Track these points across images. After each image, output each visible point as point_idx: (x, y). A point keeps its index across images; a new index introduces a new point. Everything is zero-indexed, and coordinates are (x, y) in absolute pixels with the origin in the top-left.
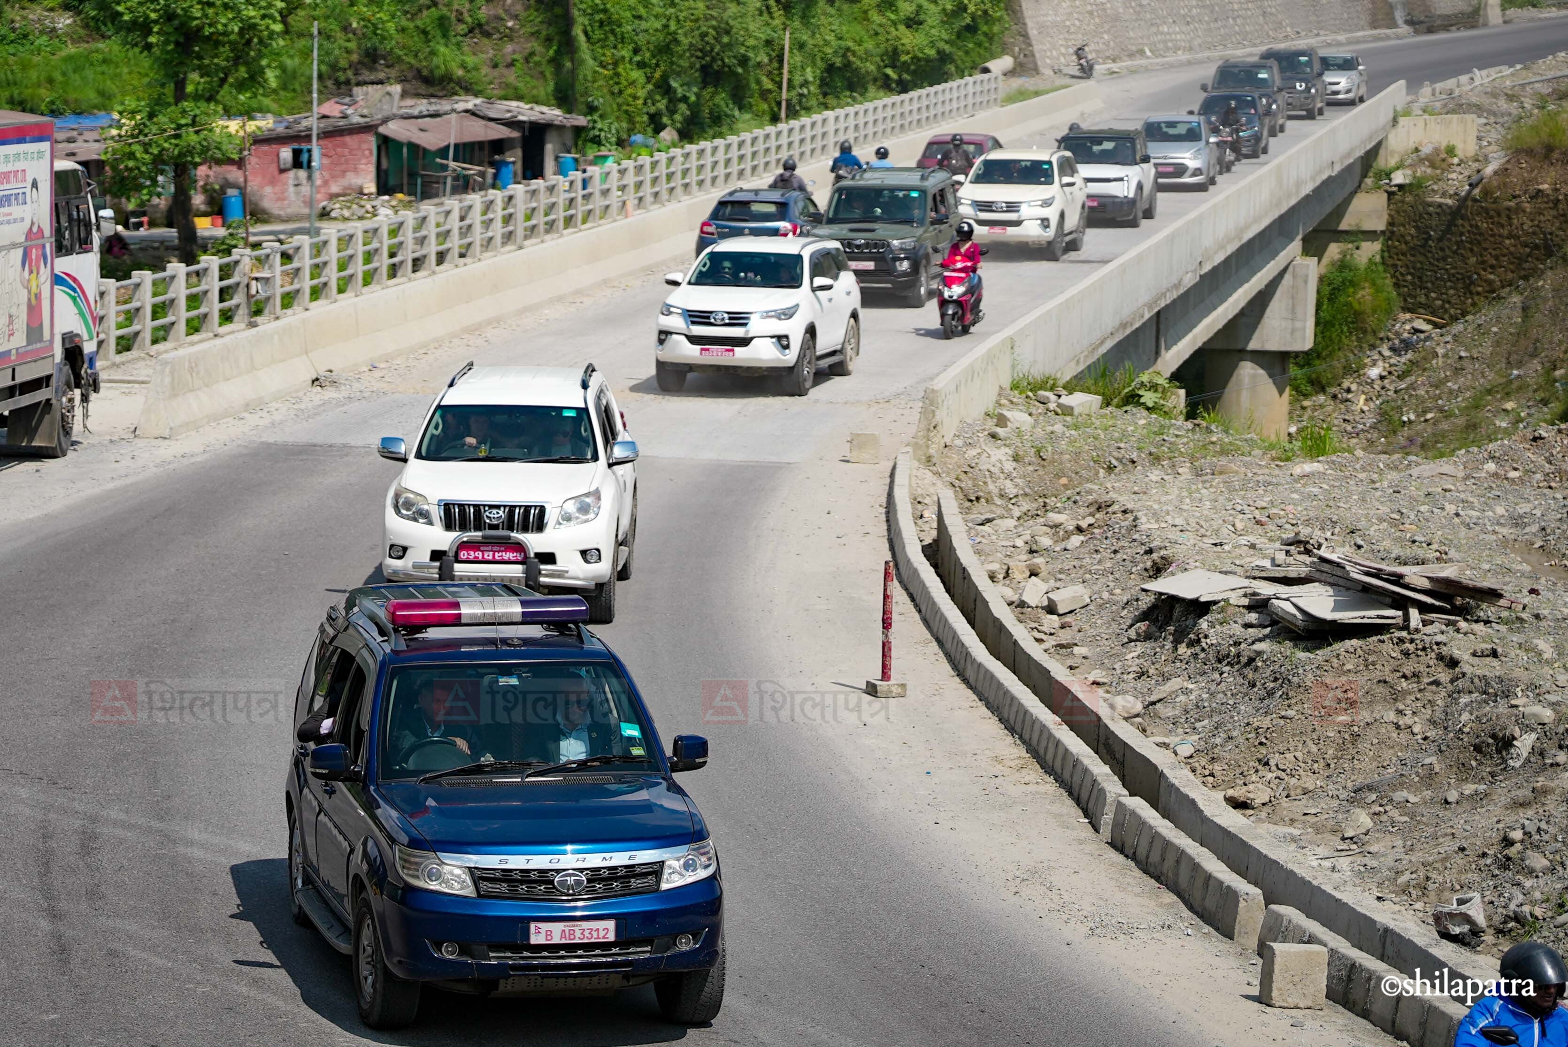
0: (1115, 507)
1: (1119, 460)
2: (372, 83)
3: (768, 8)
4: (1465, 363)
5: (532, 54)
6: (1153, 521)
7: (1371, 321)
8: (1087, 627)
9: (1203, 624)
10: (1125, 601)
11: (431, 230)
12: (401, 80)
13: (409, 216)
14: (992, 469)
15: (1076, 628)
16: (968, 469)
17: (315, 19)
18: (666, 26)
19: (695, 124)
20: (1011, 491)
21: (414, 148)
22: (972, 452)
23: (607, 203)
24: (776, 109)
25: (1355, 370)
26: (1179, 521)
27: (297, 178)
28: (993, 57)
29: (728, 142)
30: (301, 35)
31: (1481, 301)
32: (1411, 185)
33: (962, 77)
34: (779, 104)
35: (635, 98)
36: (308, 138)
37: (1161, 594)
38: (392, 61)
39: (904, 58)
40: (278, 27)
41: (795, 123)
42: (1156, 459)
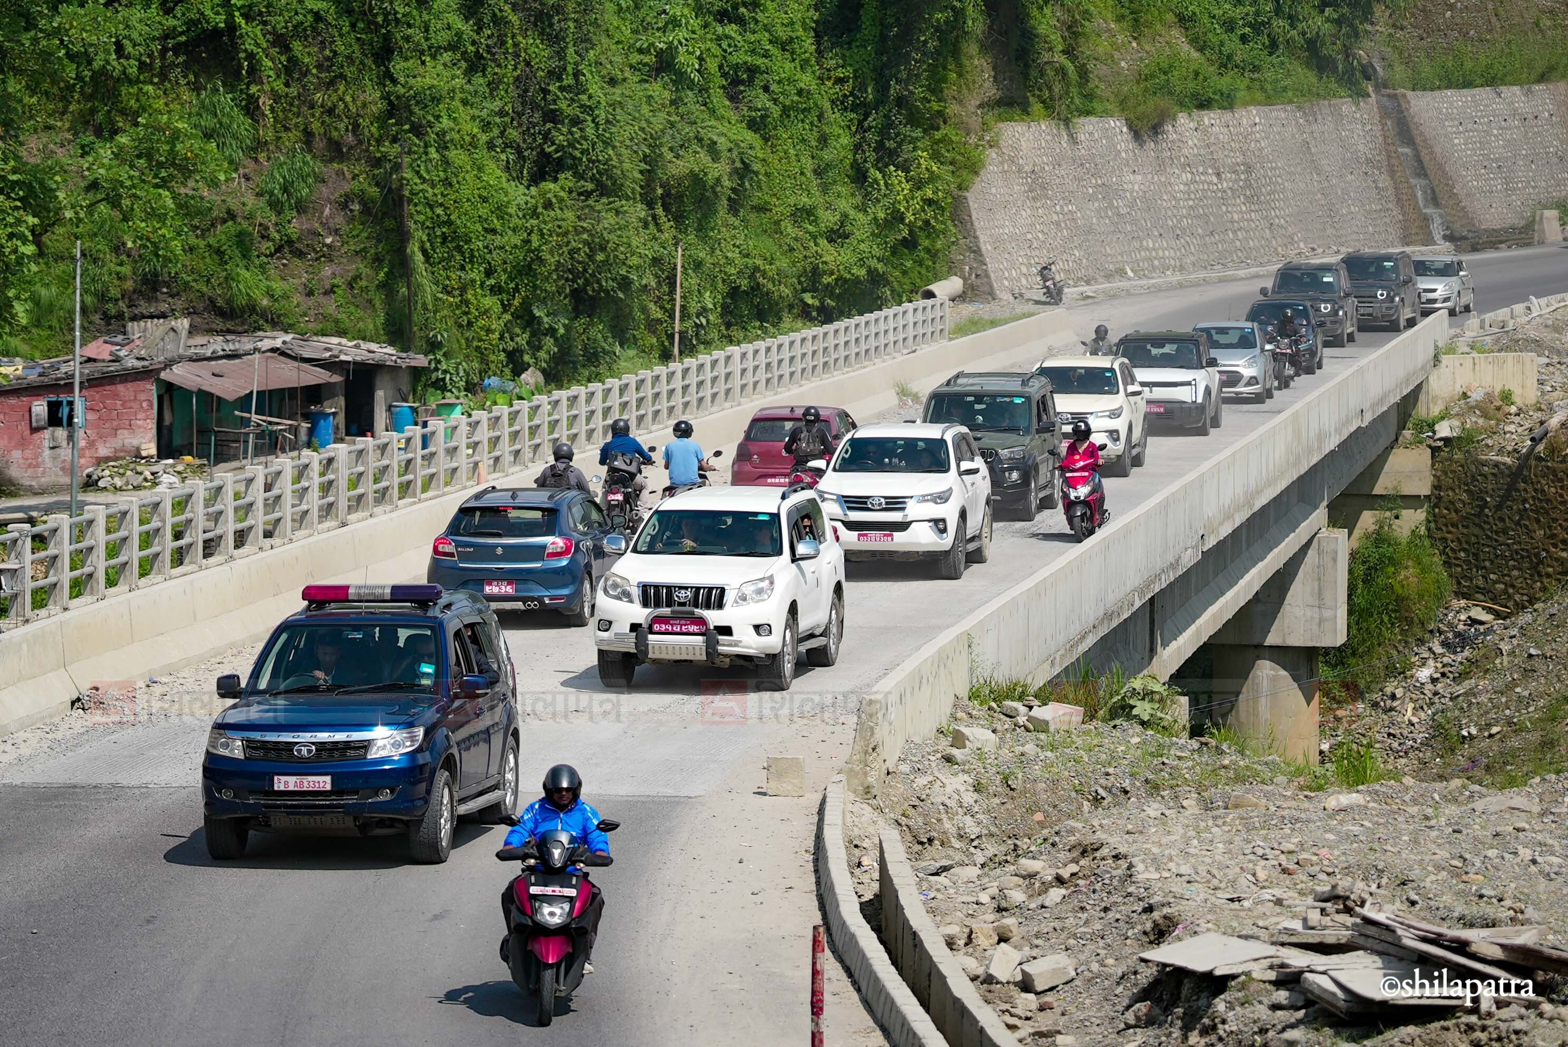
0: (1104, 851)
1: (1109, 790)
2: (152, 317)
3: (654, 217)
4: (1537, 664)
5: (357, 277)
6: (1151, 869)
7: (1418, 610)
8: (1072, 1009)
9: (1220, 1005)
10: (1120, 974)
11: (228, 503)
12: (189, 312)
13: (199, 486)
14: (948, 802)
15: (1058, 1011)
16: (917, 802)
17: (77, 238)
18: (527, 242)
19: (565, 363)
20: (972, 829)
21: (206, 397)
22: (922, 781)
23: (454, 465)
24: (667, 344)
25: (1401, 672)
26: (1185, 869)
27: (53, 438)
28: (937, 278)
29: (607, 386)
30: (59, 258)
31: (1552, 584)
32: (1459, 438)
33: (900, 304)
34: (671, 337)
35: (489, 331)
36: (69, 387)
37: (1165, 965)
38: (177, 288)
39: (827, 280)
40: (29, 249)
41: (690, 362)
42: (1153, 788)
